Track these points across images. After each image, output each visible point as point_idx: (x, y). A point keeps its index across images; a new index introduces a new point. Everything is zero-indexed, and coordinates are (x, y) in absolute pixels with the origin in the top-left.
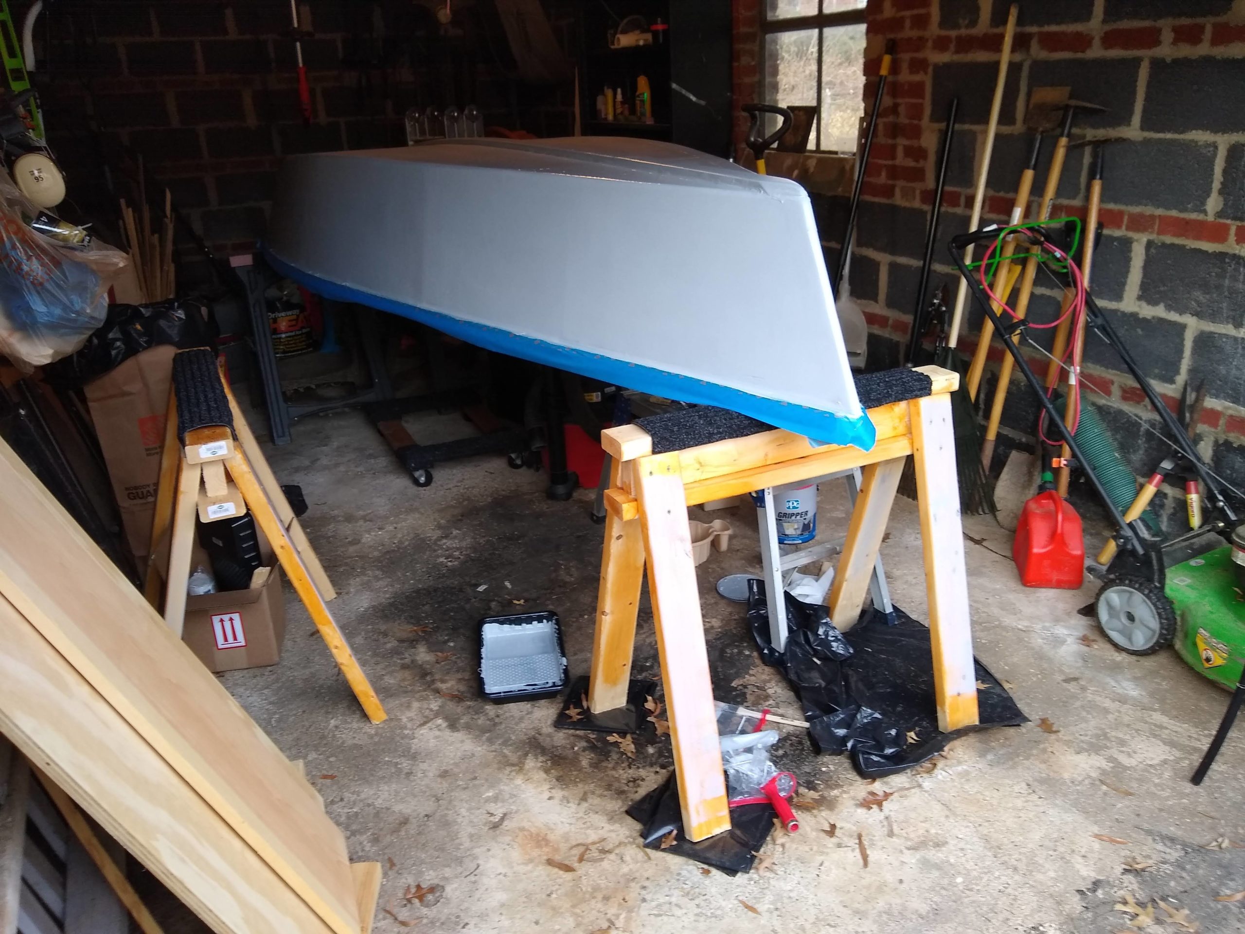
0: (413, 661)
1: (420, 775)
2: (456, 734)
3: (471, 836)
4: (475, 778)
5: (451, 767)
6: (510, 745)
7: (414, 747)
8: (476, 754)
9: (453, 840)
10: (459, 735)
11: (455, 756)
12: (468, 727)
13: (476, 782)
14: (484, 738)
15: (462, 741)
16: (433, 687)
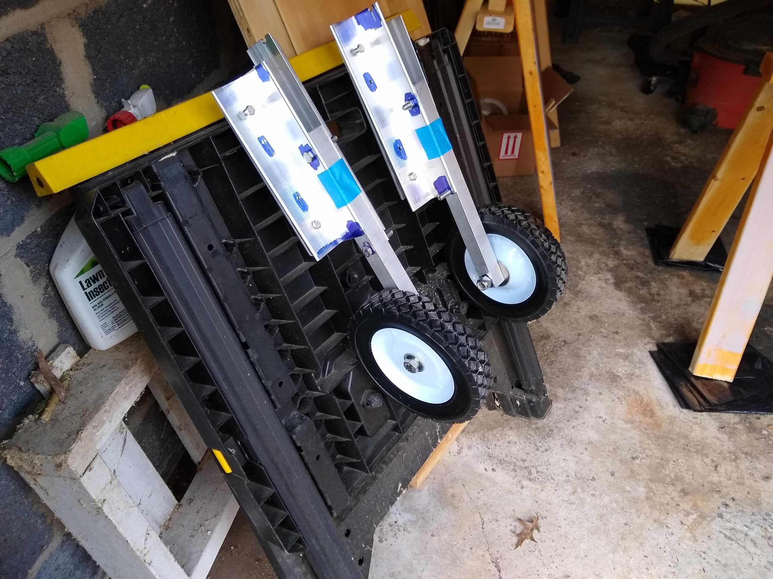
0: (610, 224)
1: (575, 308)
2: (617, 292)
3: (592, 375)
4: (617, 333)
5: (602, 315)
6: (658, 322)
7: (580, 286)
8: (627, 315)
9: (576, 370)
10: (619, 294)
11: (609, 308)
12: (629, 291)
13: (617, 337)
14: (639, 306)
15: (620, 300)
16: (615, 249)
